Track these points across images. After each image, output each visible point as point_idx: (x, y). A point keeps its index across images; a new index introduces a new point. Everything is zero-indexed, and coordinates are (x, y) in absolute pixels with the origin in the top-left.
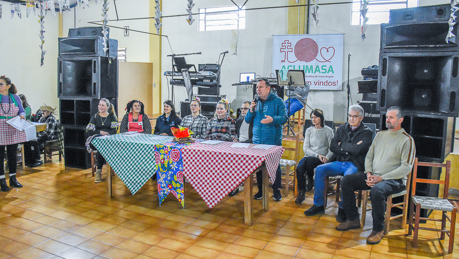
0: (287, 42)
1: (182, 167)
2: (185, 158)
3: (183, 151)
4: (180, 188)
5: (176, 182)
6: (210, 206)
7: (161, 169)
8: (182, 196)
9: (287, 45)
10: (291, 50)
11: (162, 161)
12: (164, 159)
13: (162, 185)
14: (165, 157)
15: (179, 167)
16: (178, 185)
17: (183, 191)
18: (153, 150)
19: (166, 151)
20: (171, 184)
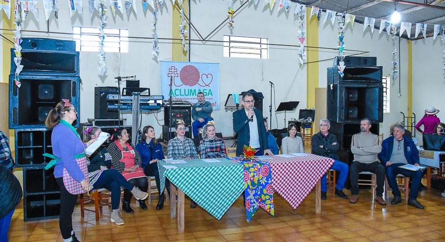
0: (173, 68)
1: (271, 180)
2: (273, 172)
3: (272, 165)
4: (269, 199)
5: (265, 195)
6: (295, 208)
7: (251, 187)
8: (272, 206)
9: (173, 70)
10: (177, 75)
11: (252, 179)
12: (253, 177)
13: (252, 201)
14: (255, 174)
15: (268, 180)
16: (267, 197)
17: (272, 201)
18: (242, 170)
19: (256, 169)
20: (261, 198)
